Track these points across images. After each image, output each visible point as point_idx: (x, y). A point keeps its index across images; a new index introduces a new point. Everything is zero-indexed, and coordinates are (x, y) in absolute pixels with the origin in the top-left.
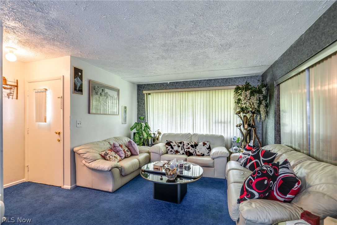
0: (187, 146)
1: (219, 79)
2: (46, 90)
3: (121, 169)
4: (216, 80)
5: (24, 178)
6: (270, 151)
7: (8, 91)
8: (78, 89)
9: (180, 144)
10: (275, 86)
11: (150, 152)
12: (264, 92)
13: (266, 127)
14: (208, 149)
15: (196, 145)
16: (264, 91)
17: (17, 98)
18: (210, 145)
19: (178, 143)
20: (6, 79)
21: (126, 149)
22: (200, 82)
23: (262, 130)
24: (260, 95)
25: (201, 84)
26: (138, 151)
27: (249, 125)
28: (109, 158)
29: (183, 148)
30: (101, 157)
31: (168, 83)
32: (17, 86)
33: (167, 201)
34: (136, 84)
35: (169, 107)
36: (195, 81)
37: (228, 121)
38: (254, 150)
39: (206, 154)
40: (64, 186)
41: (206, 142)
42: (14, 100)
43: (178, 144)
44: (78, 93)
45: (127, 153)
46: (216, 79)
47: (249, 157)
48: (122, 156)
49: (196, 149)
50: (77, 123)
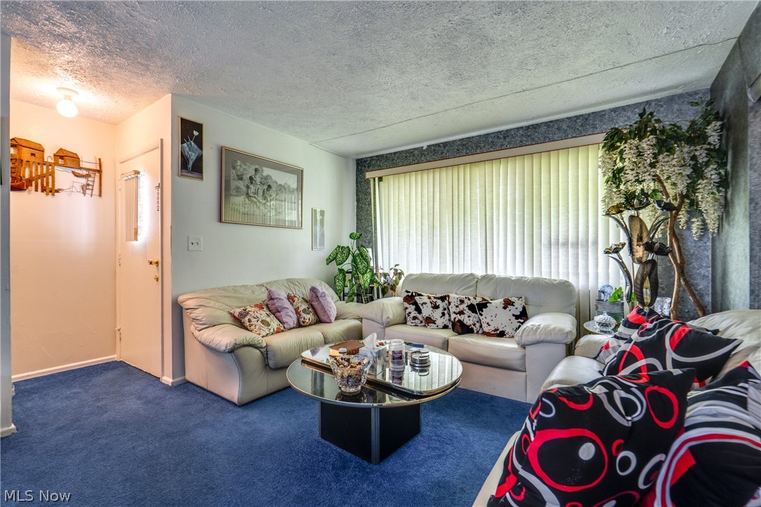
0: (457, 307)
1: (562, 120)
2: (137, 173)
3: (267, 351)
4: (551, 124)
5: (114, 354)
6: (716, 332)
7: (83, 181)
8: (191, 166)
9: (439, 302)
10: (750, 104)
11: (362, 319)
12: (714, 138)
13: (725, 257)
14: (517, 317)
15: (483, 306)
16: (714, 134)
17: (100, 195)
18: (524, 308)
19: (435, 298)
20: (80, 157)
21: (304, 306)
22: (506, 134)
23: (714, 266)
24: (698, 148)
25: (508, 140)
26: (333, 314)
27: (649, 247)
28: (248, 324)
29: (446, 312)
30: (232, 319)
31: (424, 148)
32: (100, 171)
33: (347, 450)
34: (353, 159)
35: (425, 209)
36: (492, 136)
37: (588, 239)
38: (649, 326)
39: (508, 330)
40: (163, 378)
41: (513, 299)
42: (95, 198)
43: (435, 300)
44: (191, 175)
45: (303, 315)
46: (551, 122)
47: (627, 347)
48: (287, 323)
49: (481, 315)
50: (190, 242)
